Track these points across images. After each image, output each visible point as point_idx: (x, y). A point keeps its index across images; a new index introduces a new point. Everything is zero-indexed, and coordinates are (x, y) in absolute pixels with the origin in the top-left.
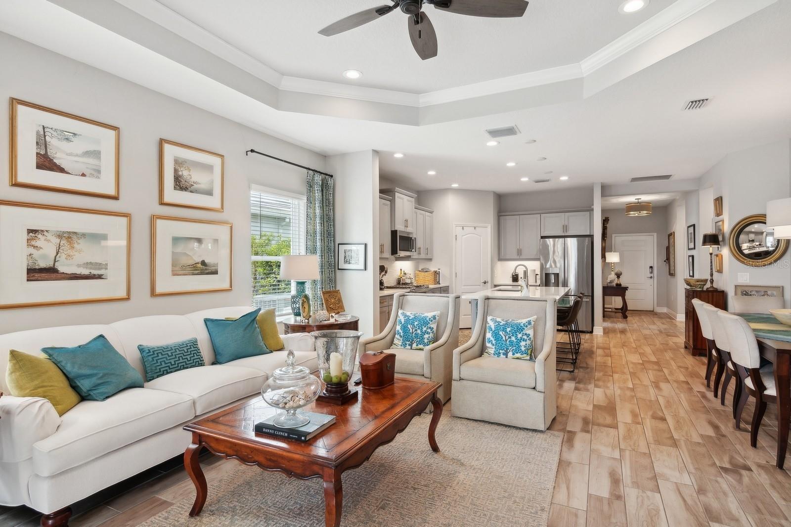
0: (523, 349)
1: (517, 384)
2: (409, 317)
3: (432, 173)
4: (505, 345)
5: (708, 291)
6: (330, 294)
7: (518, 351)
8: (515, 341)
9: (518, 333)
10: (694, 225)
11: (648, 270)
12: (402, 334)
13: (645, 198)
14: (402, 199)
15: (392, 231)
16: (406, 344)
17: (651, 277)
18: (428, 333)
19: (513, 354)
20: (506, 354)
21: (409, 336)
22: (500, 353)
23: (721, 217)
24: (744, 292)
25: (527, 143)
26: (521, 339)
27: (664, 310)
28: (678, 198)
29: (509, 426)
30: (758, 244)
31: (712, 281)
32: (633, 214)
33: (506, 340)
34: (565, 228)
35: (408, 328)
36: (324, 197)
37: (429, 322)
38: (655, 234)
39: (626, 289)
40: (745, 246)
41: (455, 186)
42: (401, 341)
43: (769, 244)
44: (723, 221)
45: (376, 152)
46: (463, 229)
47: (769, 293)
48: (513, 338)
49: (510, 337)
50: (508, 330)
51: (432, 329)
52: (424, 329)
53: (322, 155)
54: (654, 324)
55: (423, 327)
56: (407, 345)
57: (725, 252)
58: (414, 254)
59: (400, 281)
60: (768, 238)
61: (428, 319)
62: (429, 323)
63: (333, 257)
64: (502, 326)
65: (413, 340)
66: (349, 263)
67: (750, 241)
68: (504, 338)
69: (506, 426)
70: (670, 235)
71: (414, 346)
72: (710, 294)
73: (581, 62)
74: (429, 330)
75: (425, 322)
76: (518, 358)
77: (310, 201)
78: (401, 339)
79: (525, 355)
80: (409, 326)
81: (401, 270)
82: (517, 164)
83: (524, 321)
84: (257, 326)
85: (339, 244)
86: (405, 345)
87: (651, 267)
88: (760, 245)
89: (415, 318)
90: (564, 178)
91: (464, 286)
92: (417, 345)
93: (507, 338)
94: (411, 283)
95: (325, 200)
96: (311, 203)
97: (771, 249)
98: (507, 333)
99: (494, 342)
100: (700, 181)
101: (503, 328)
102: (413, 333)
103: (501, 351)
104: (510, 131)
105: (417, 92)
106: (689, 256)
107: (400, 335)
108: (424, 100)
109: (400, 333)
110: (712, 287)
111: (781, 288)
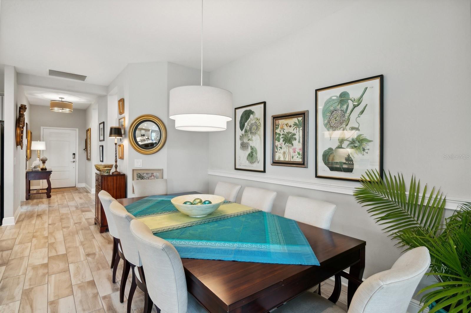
5: (113, 175)
10: (104, 123)
11: (72, 156)
17: (74, 162)
23: (123, 115)
24: (139, 175)
27: (83, 185)
28: (93, 103)
30: (146, 137)
31: (116, 167)
38: (77, 130)
40: (138, 139)
43: (153, 138)
44: (124, 118)
47: (155, 174)
54: (73, 199)
57: (126, 143)
60: (152, 134)
67: (142, 135)
70: (88, 131)
72: (115, 178)
87: (74, 154)
88: (148, 138)
97: (154, 142)
100: (107, 88)
106: (100, 146)
110: (116, 171)
111: (161, 171)
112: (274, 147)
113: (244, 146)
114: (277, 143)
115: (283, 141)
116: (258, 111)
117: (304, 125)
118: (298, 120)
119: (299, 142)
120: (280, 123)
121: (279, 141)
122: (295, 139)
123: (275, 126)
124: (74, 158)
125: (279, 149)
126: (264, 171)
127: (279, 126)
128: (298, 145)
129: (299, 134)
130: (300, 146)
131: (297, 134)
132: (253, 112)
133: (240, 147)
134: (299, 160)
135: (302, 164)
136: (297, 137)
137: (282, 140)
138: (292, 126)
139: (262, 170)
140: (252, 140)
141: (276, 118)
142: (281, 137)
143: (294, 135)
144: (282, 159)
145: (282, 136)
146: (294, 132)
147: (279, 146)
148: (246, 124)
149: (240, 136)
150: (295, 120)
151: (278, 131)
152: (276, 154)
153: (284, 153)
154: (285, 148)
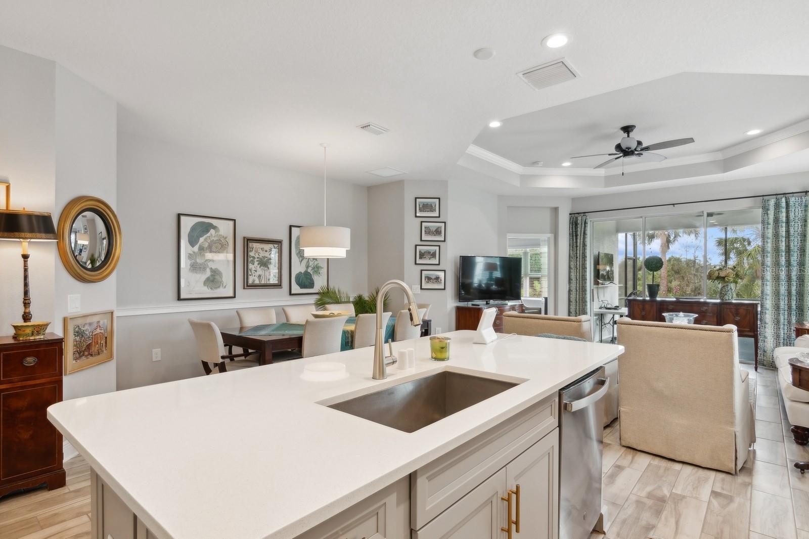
24: (77, 329)
47: (101, 323)
111: (111, 315)
112: (248, 270)
113: (197, 267)
114: (251, 266)
115: (258, 264)
116: (225, 228)
119: (275, 266)
120: (254, 246)
121: (253, 264)
122: (271, 263)
123: (248, 249)
125: (253, 272)
126: (234, 296)
127: (253, 248)
128: (273, 269)
130: (276, 270)
131: (273, 259)
132: (216, 226)
133: (190, 269)
135: (280, 285)
136: (273, 261)
137: (256, 263)
138: (268, 251)
139: (231, 295)
140: (213, 261)
141: (250, 240)
142: (255, 260)
144: (257, 282)
145: (257, 259)
147: (253, 269)
148: (202, 240)
149: (190, 254)
150: (271, 246)
151: (252, 254)
152: (250, 277)
153: (260, 276)
154: (260, 271)
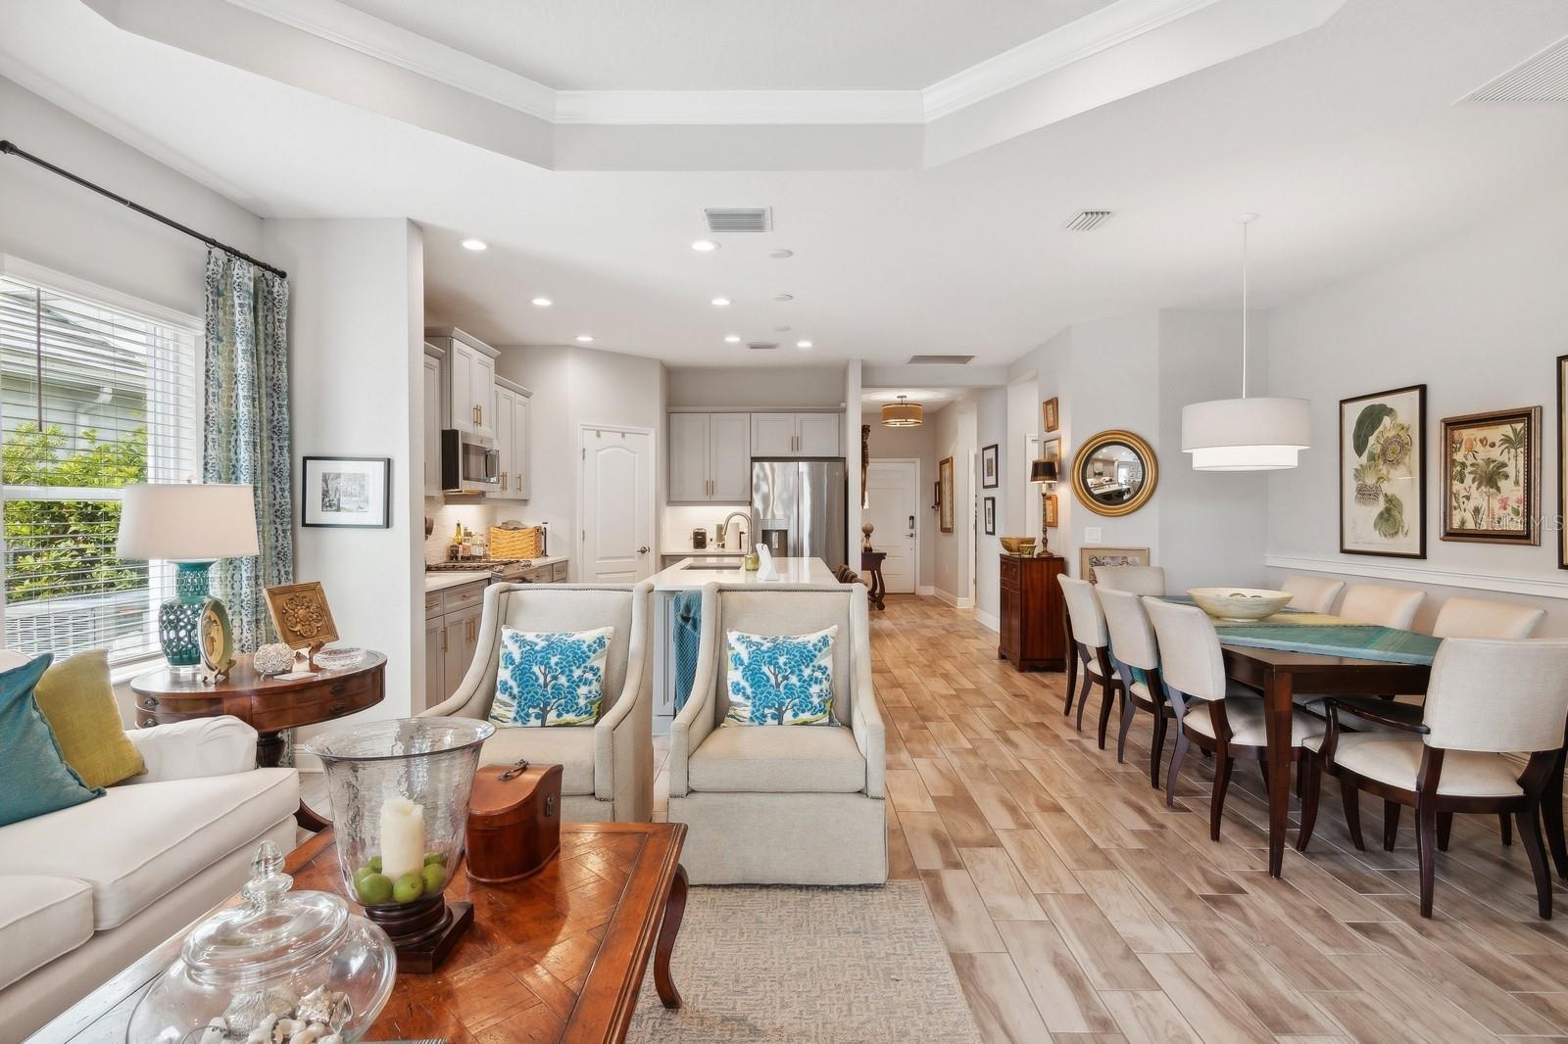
0: (816, 701)
1: (825, 788)
2: (533, 644)
3: (542, 302)
4: (776, 695)
5: (1040, 559)
6: (291, 596)
7: (807, 706)
8: (798, 684)
9: (803, 667)
10: (996, 446)
11: (908, 522)
12: (516, 691)
13: (913, 396)
14: (468, 356)
15: (443, 432)
16: (528, 715)
17: (912, 536)
18: (587, 683)
19: (795, 715)
20: (779, 717)
21: (536, 693)
22: (764, 716)
23: (1053, 434)
24: (1094, 560)
25: (774, 256)
26: (811, 680)
27: (929, 591)
28: (960, 399)
29: (808, 887)
30: (1107, 479)
31: (1045, 542)
32: (895, 423)
33: (778, 685)
34: (796, 443)
35: (534, 673)
36: (261, 328)
37: (588, 653)
38: (918, 461)
39: (882, 556)
40: (1090, 481)
41: (585, 339)
42: (515, 709)
43: (1121, 480)
44: (1059, 439)
45: (416, 226)
46: (598, 436)
47: (1130, 559)
48: (794, 680)
49: (786, 678)
50: (782, 660)
51: (594, 670)
52: (577, 673)
53: (255, 215)
54: (930, 617)
55: (574, 668)
56: (532, 719)
57: (1064, 492)
58: (492, 488)
59: (457, 551)
60: (1120, 470)
61: (584, 647)
62: (589, 657)
63: (287, 494)
64: (767, 652)
65: (546, 704)
66: (338, 510)
67: (1095, 474)
68: (773, 681)
69: (800, 887)
70: (942, 463)
71: (552, 717)
72: (1045, 564)
73: (924, 90)
74: (589, 676)
75: (577, 656)
76: (805, 724)
77: (217, 333)
78: (515, 703)
79: (820, 715)
80: (535, 669)
81: (459, 525)
82: (733, 302)
83: (813, 638)
84: (35, 715)
85: (305, 459)
86: (525, 718)
87: (912, 518)
88: (1111, 480)
89: (550, 647)
90: (805, 344)
91: (601, 559)
92: (559, 715)
93: (780, 679)
94: (485, 556)
95: (262, 336)
96: (220, 339)
97: (1125, 487)
98: (780, 668)
99: (749, 691)
100: (1013, 371)
101: (770, 657)
102: (546, 685)
103: (767, 711)
104: (752, 221)
105: (554, 82)
106: (986, 499)
107: (511, 694)
108: (566, 107)
109: (511, 688)
110: (1045, 552)
111: (1144, 553)
112: (1448, 495)
113: (1365, 494)
114: (1457, 486)
115: (1474, 481)
116: (1406, 408)
117: (1528, 442)
118: (1514, 430)
119: (1517, 483)
120: (1465, 438)
121: (1462, 482)
122: (1507, 477)
123: (1450, 446)
124: (912, 527)
125: (1461, 500)
126: (1423, 555)
127: (1461, 443)
128: (1512, 491)
129: (1515, 465)
130: (1519, 492)
131: (1511, 464)
132: (1392, 409)
133: (1356, 498)
134: (1517, 525)
135: (1525, 537)
136: (1510, 470)
137: (1469, 478)
138: (1498, 444)
139: (1417, 552)
140: (1389, 480)
141: (1452, 425)
142: (1466, 471)
143: (1504, 465)
144: (1470, 525)
145: (1470, 469)
146: (1504, 458)
148: (1372, 440)
149: (1357, 470)
150: (1506, 430)
151: (1459, 457)
152: (1454, 512)
153: (1477, 511)
154: (1479, 497)
